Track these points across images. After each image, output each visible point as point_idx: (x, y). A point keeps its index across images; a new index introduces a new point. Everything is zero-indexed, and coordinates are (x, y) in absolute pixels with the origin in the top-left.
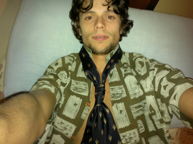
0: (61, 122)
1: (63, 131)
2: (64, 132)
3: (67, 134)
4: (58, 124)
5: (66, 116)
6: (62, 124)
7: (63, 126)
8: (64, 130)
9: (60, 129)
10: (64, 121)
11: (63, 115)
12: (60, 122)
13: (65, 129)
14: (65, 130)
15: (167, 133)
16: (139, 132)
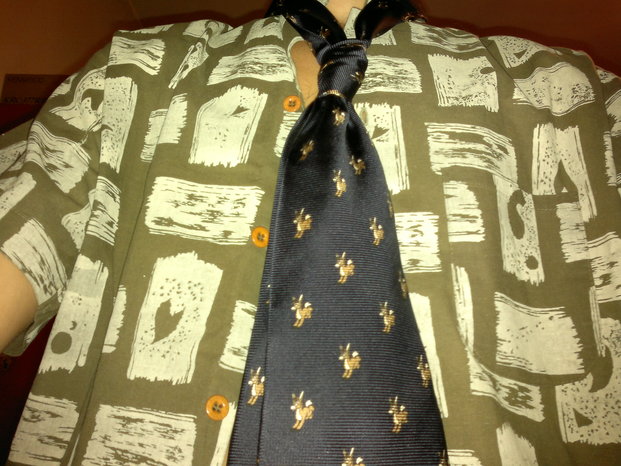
0: (191, 197)
1: (203, 229)
2: (213, 232)
3: (227, 234)
4: (177, 205)
5: (208, 164)
6: (193, 202)
7: (200, 207)
8: (208, 226)
9: (191, 227)
10: (200, 189)
11: (195, 165)
12: (183, 198)
13: (214, 215)
14: (212, 221)
15: (604, 284)
16: (443, 234)
